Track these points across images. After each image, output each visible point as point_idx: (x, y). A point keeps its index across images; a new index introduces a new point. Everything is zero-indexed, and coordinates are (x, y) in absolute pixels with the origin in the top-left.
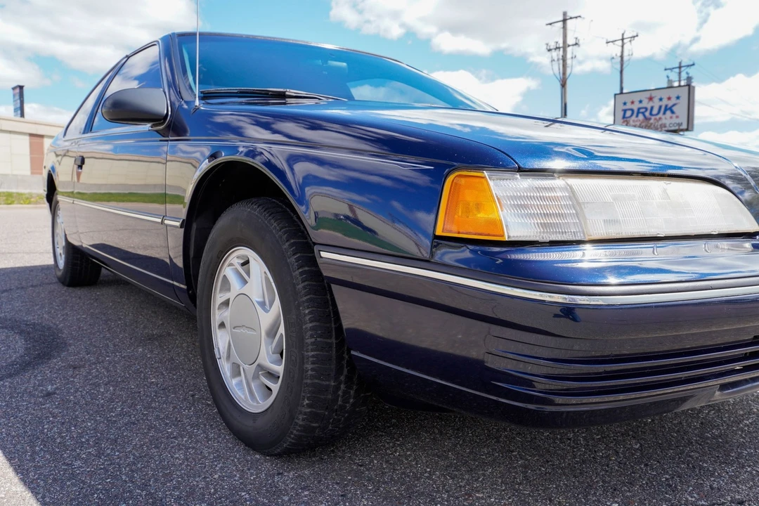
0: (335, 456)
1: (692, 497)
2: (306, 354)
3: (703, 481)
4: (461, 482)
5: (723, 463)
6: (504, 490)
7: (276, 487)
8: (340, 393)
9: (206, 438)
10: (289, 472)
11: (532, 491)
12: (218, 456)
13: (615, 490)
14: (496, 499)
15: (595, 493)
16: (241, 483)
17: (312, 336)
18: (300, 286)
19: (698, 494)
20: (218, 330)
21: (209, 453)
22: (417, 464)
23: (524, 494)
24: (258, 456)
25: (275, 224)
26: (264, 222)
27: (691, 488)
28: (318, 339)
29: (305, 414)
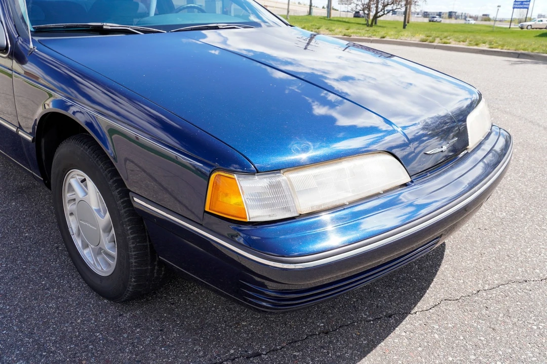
0: (156, 297)
1: (365, 315)
2: (130, 253)
3: (374, 301)
4: (234, 313)
5: (387, 286)
6: (259, 318)
7: (119, 327)
8: (155, 271)
9: (70, 287)
10: (126, 313)
11: (275, 318)
12: (79, 303)
13: (323, 313)
14: (254, 326)
15: (312, 316)
16: (96, 325)
17: (133, 243)
18: (123, 211)
19: (369, 312)
20: (70, 217)
21: (73, 301)
22: (207, 300)
23: (271, 321)
24: (106, 301)
25: (101, 165)
26: (94, 162)
27: (366, 308)
28: (138, 244)
29: (133, 286)
